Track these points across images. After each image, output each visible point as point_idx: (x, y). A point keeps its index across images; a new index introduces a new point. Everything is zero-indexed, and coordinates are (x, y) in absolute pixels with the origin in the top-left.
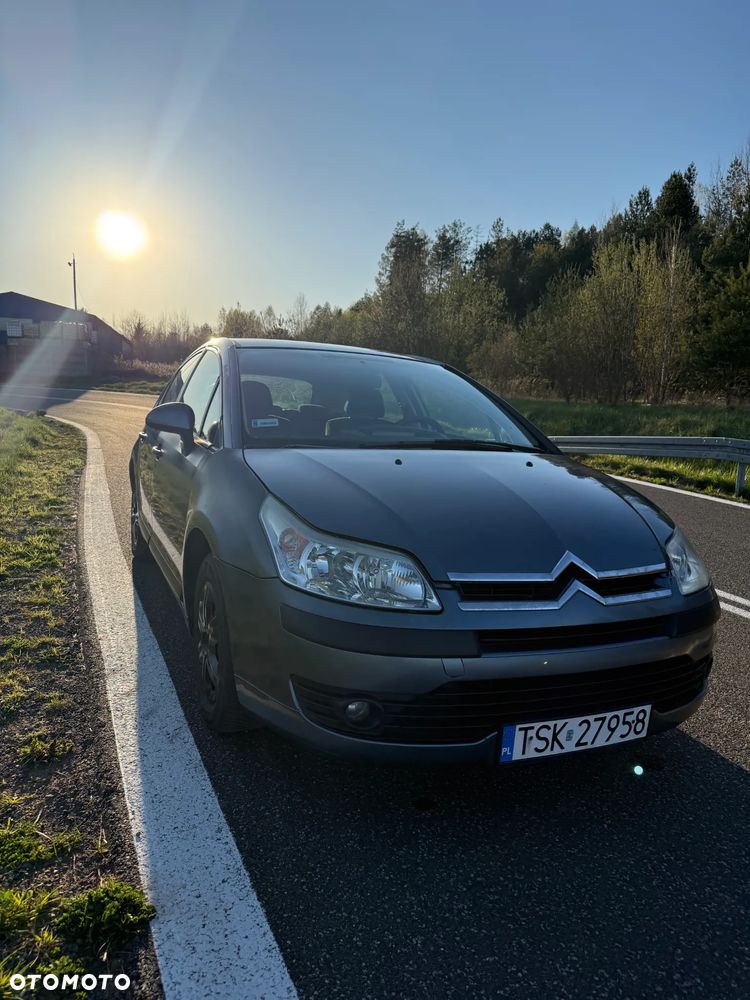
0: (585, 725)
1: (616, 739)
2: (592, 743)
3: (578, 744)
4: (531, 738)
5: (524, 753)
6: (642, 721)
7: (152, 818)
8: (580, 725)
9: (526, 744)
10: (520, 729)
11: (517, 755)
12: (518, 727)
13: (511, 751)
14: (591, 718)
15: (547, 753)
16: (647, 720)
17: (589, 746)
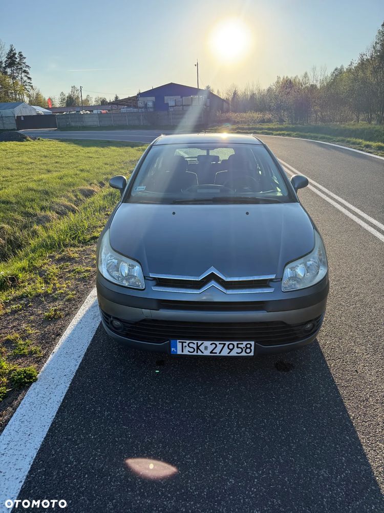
0: (214, 346)
1: (233, 353)
2: (220, 353)
3: (211, 352)
4: (186, 346)
5: (182, 352)
6: (250, 348)
7: (63, 348)
8: (211, 344)
9: (183, 348)
10: (179, 342)
11: (179, 352)
12: (178, 341)
13: (176, 350)
14: (217, 343)
15: (195, 353)
16: (253, 348)
17: (218, 354)
